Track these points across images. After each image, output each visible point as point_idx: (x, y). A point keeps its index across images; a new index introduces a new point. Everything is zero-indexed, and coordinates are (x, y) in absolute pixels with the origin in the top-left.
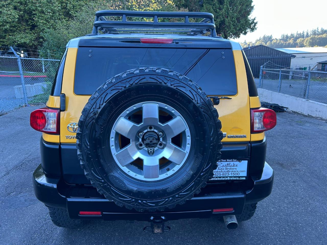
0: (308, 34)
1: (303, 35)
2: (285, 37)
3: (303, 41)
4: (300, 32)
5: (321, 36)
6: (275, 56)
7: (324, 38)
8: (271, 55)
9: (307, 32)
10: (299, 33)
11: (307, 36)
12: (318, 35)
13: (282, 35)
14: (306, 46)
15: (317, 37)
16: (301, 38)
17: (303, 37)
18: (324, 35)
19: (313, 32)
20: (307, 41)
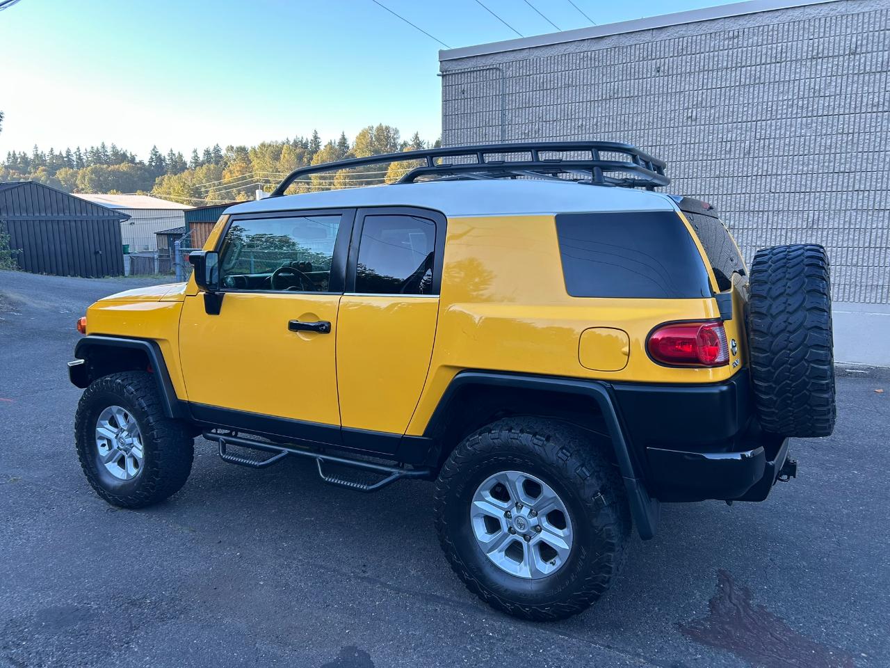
0: (80, 158)
1: (70, 160)
2: (19, 160)
3: (74, 175)
4: (60, 149)
5: (117, 166)
6: (78, 214)
7: (125, 173)
8: (67, 211)
9: (78, 153)
10: (56, 153)
11: (81, 164)
12: (109, 164)
13: (9, 154)
14: (83, 189)
15: (107, 168)
16: (65, 167)
17: (71, 167)
18: (122, 165)
19: (94, 155)
20: (84, 177)
